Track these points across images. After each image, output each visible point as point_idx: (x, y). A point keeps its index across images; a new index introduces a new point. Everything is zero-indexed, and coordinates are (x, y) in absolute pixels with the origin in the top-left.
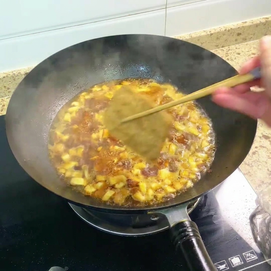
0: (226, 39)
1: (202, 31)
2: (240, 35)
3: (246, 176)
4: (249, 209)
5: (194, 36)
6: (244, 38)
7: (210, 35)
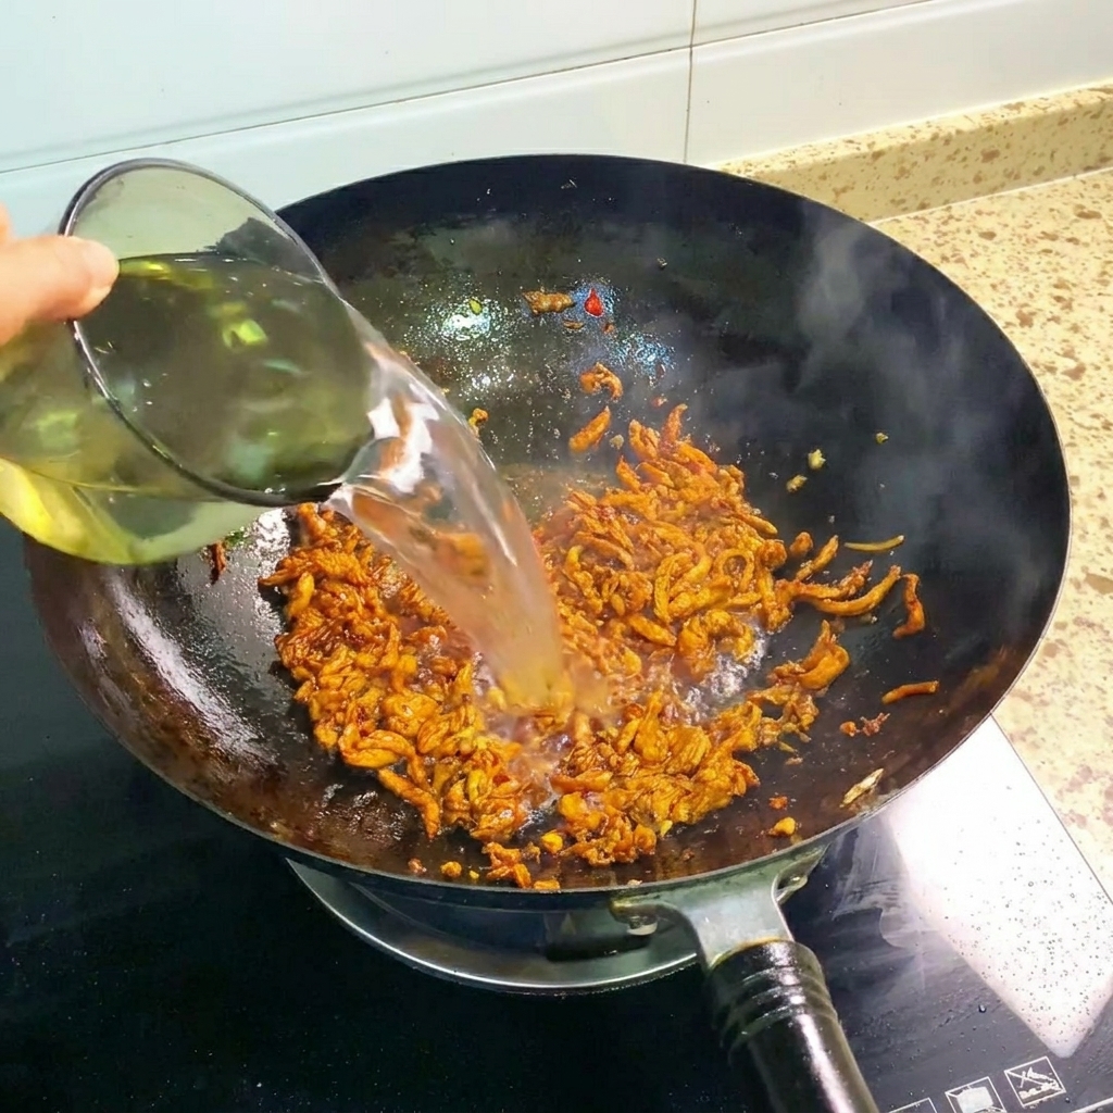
0: (935, 176)
1: (836, 139)
2: (996, 160)
3: (1019, 745)
4: (1031, 885)
5: (804, 159)
6: (1012, 173)
7: (869, 159)
